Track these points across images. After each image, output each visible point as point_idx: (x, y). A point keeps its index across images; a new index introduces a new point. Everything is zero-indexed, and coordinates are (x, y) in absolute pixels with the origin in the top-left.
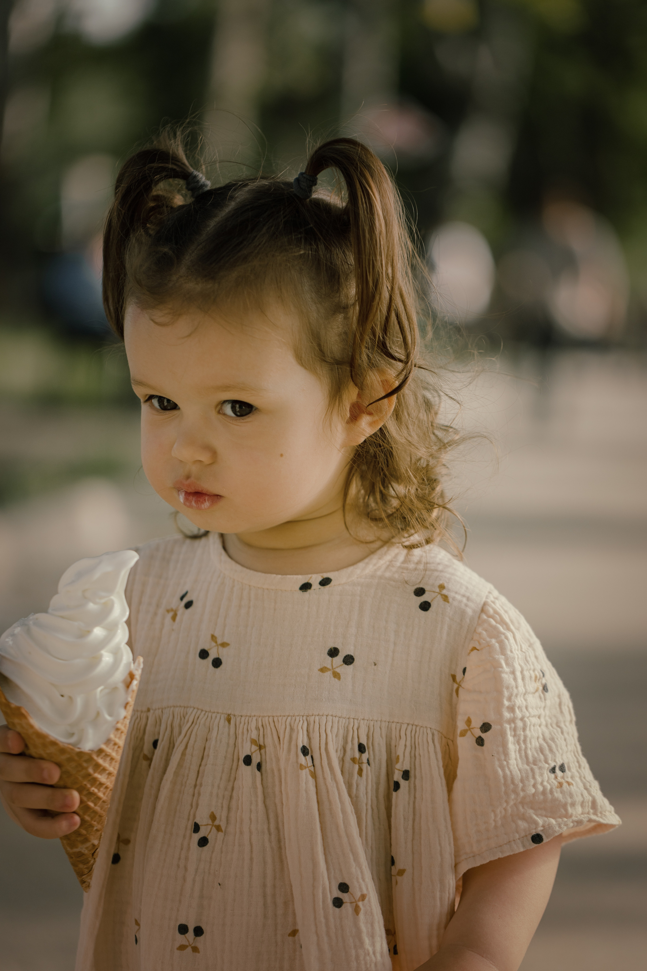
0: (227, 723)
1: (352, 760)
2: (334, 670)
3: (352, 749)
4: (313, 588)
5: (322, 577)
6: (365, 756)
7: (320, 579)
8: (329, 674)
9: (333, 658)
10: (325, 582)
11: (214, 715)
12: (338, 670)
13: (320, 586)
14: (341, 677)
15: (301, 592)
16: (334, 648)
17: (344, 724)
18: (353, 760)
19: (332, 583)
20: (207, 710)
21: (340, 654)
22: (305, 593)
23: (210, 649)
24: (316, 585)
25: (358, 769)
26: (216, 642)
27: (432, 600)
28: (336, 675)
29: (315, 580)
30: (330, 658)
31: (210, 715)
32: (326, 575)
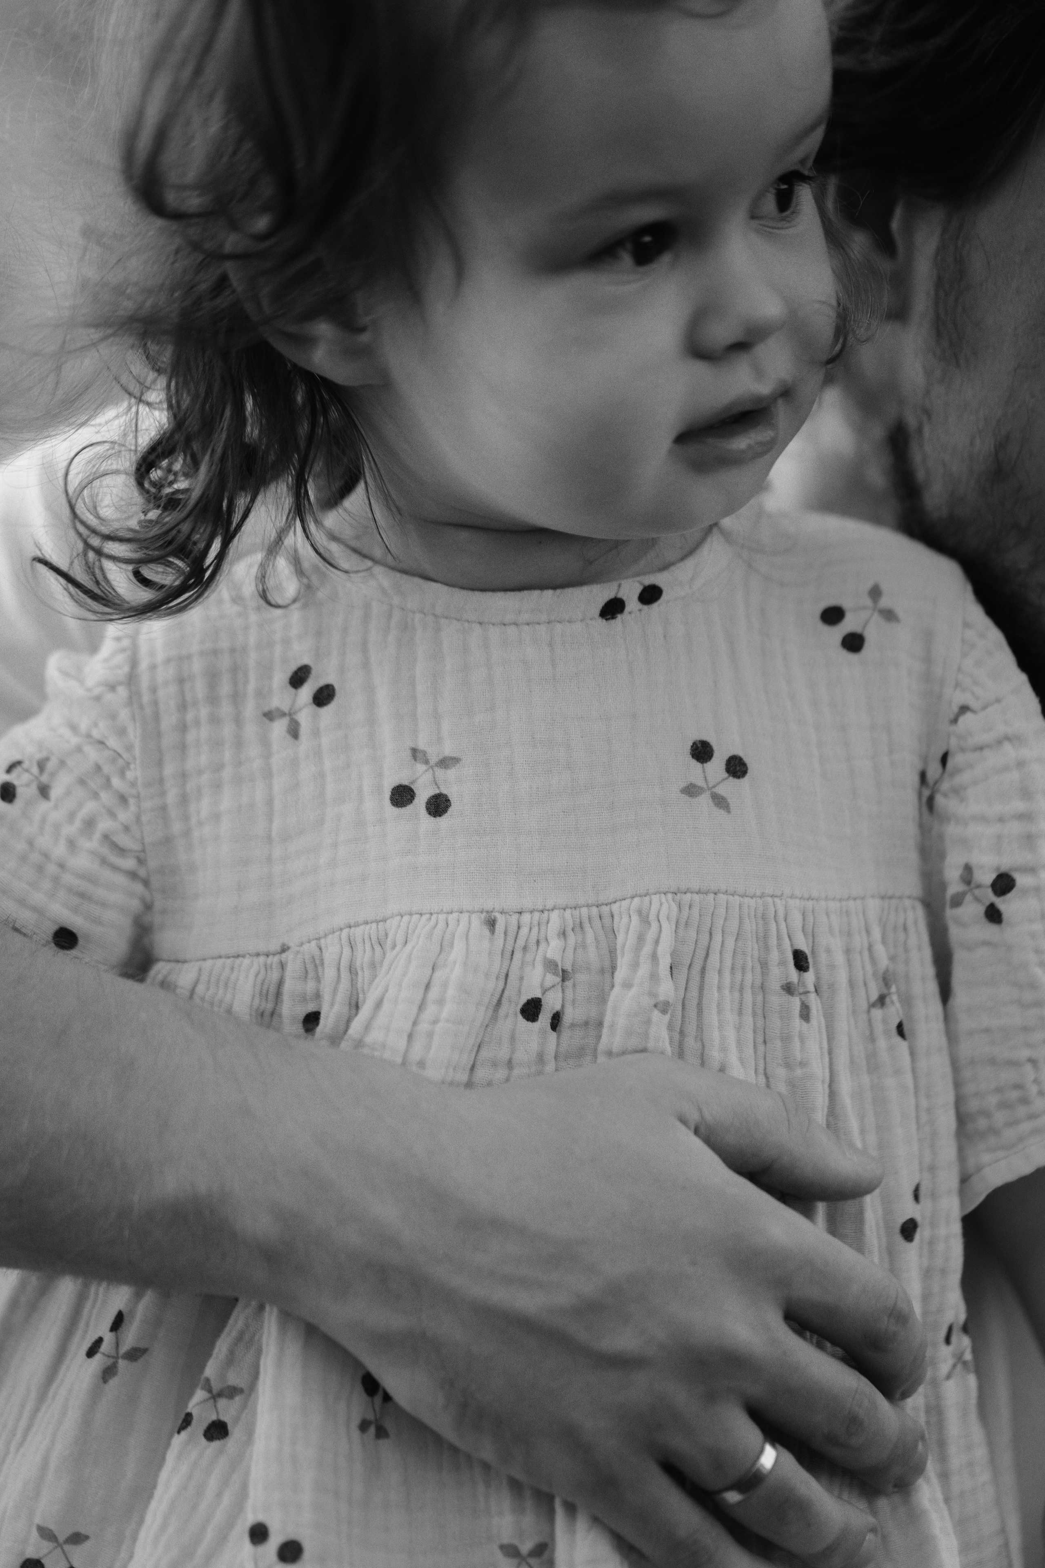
0: (487, 932)
1: (784, 989)
2: (713, 790)
3: (782, 963)
4: (627, 609)
5: (641, 583)
6: (809, 977)
7: (638, 589)
8: (704, 800)
9: (705, 765)
10: (650, 595)
11: (452, 918)
12: (721, 790)
13: (640, 605)
14: (731, 805)
15: (602, 622)
16: (700, 741)
17: (755, 912)
18: (788, 989)
19: (664, 597)
20: (432, 911)
21: (716, 754)
22: (612, 622)
23: (413, 782)
24: (632, 603)
25: (799, 1006)
26: (426, 762)
27: (864, 627)
28: (720, 802)
29: (630, 591)
30: (699, 765)
31: (442, 917)
32: (649, 580)
